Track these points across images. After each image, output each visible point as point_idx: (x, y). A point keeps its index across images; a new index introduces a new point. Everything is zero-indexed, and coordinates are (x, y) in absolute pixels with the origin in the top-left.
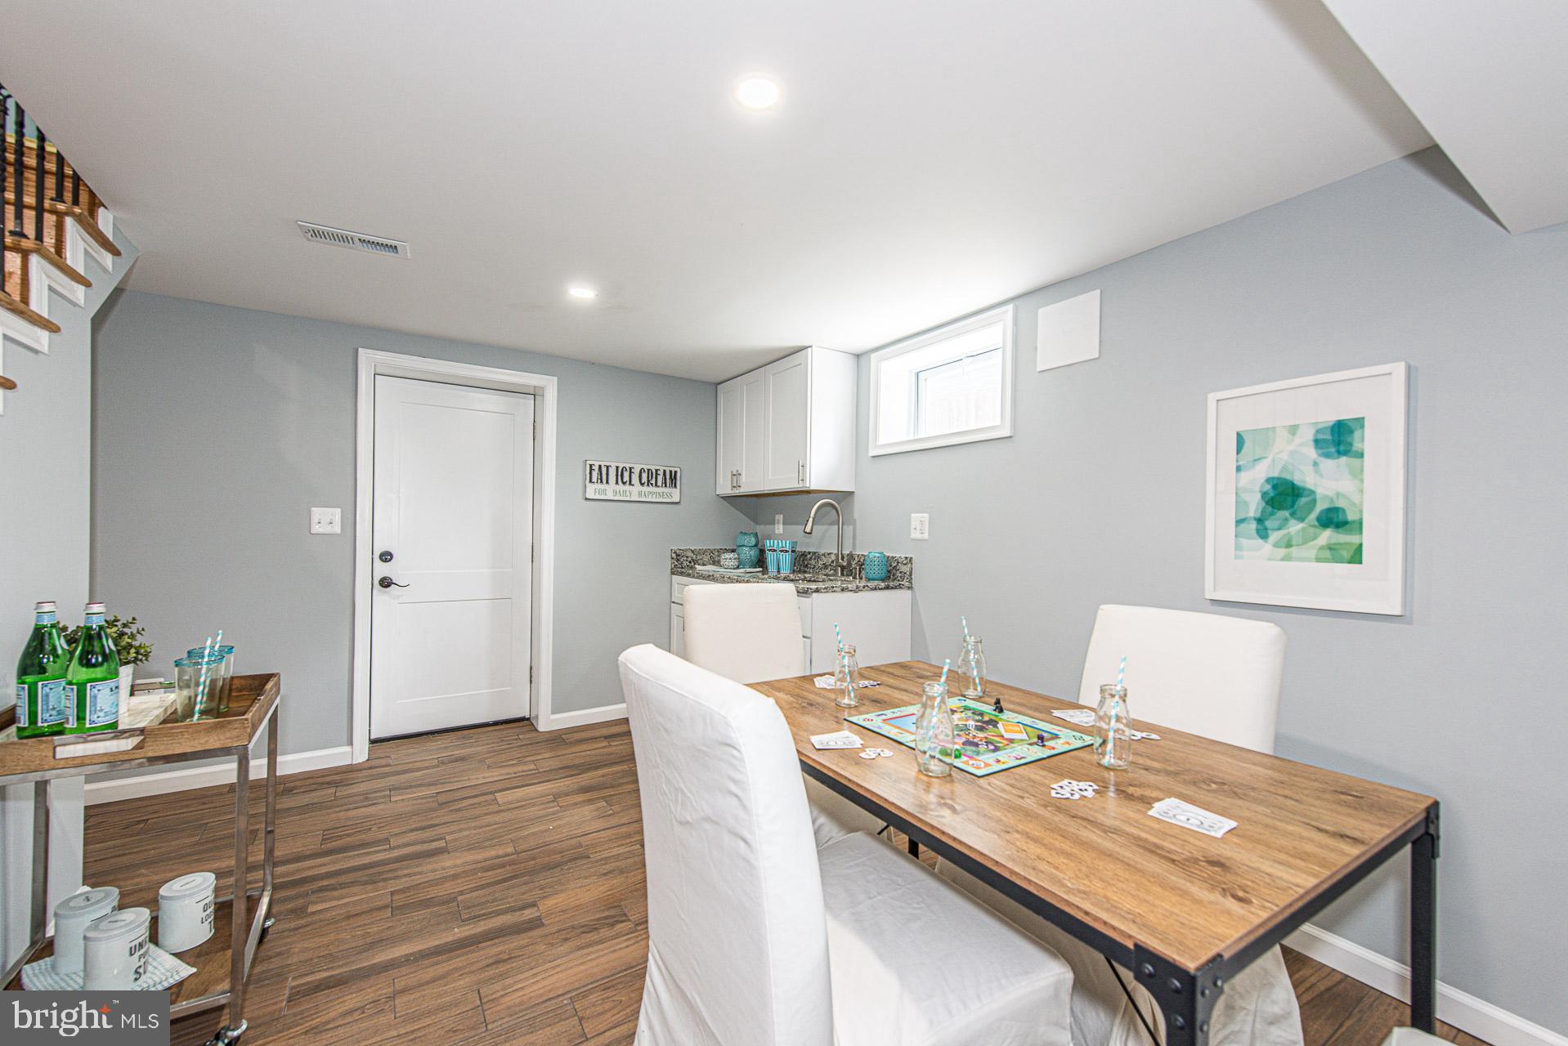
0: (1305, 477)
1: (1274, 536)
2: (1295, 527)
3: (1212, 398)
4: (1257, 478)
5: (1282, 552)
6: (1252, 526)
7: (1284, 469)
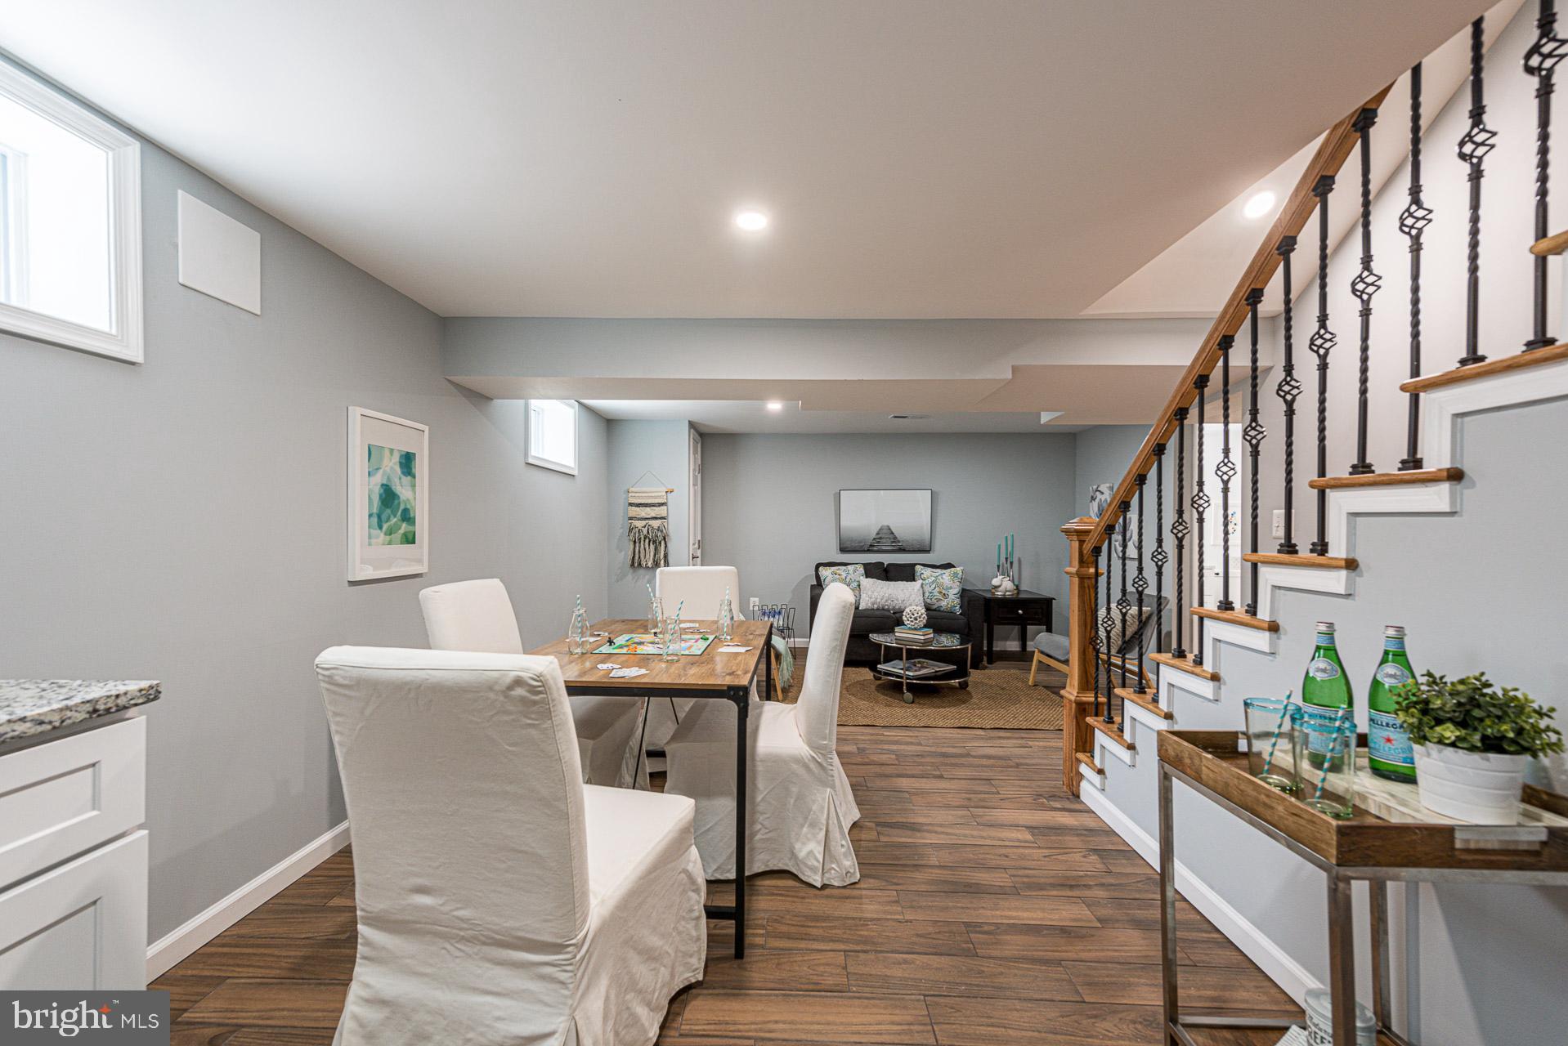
0: (396, 487)
1: (385, 526)
2: (392, 520)
4: (376, 485)
6: (375, 520)
7: (389, 479)
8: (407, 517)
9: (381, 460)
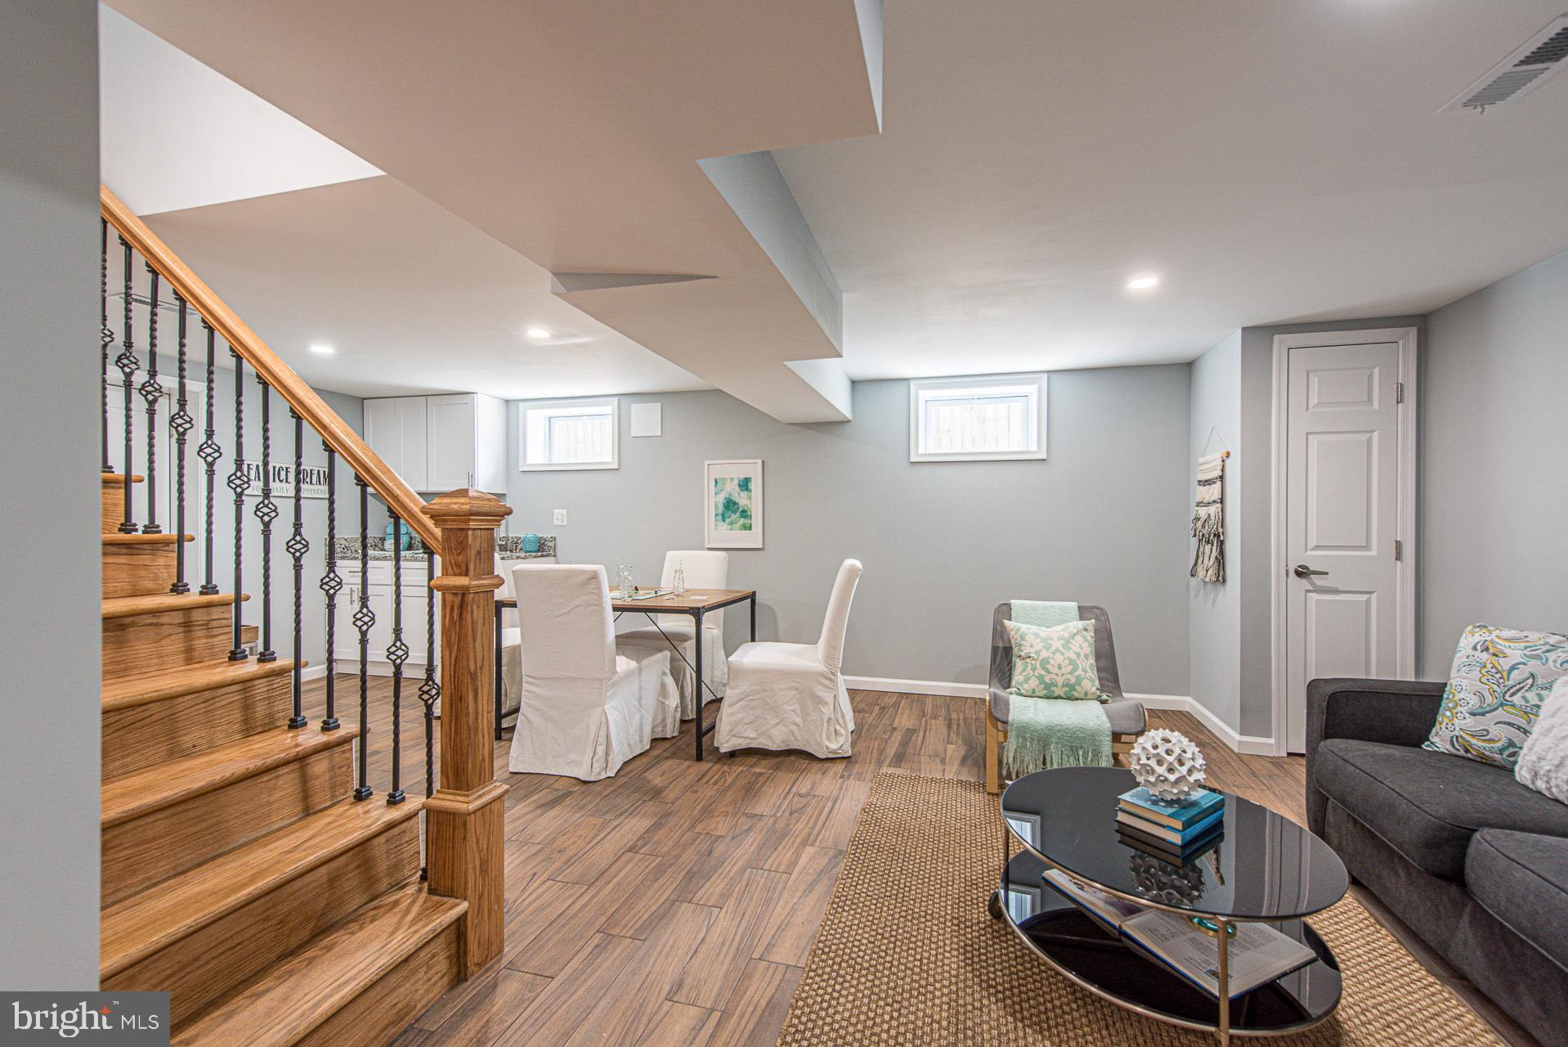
0: (736, 498)
1: (728, 520)
2: (734, 517)
3: (707, 463)
4: (721, 498)
5: (730, 527)
6: (720, 517)
7: (730, 494)
8: (745, 514)
9: (725, 484)
